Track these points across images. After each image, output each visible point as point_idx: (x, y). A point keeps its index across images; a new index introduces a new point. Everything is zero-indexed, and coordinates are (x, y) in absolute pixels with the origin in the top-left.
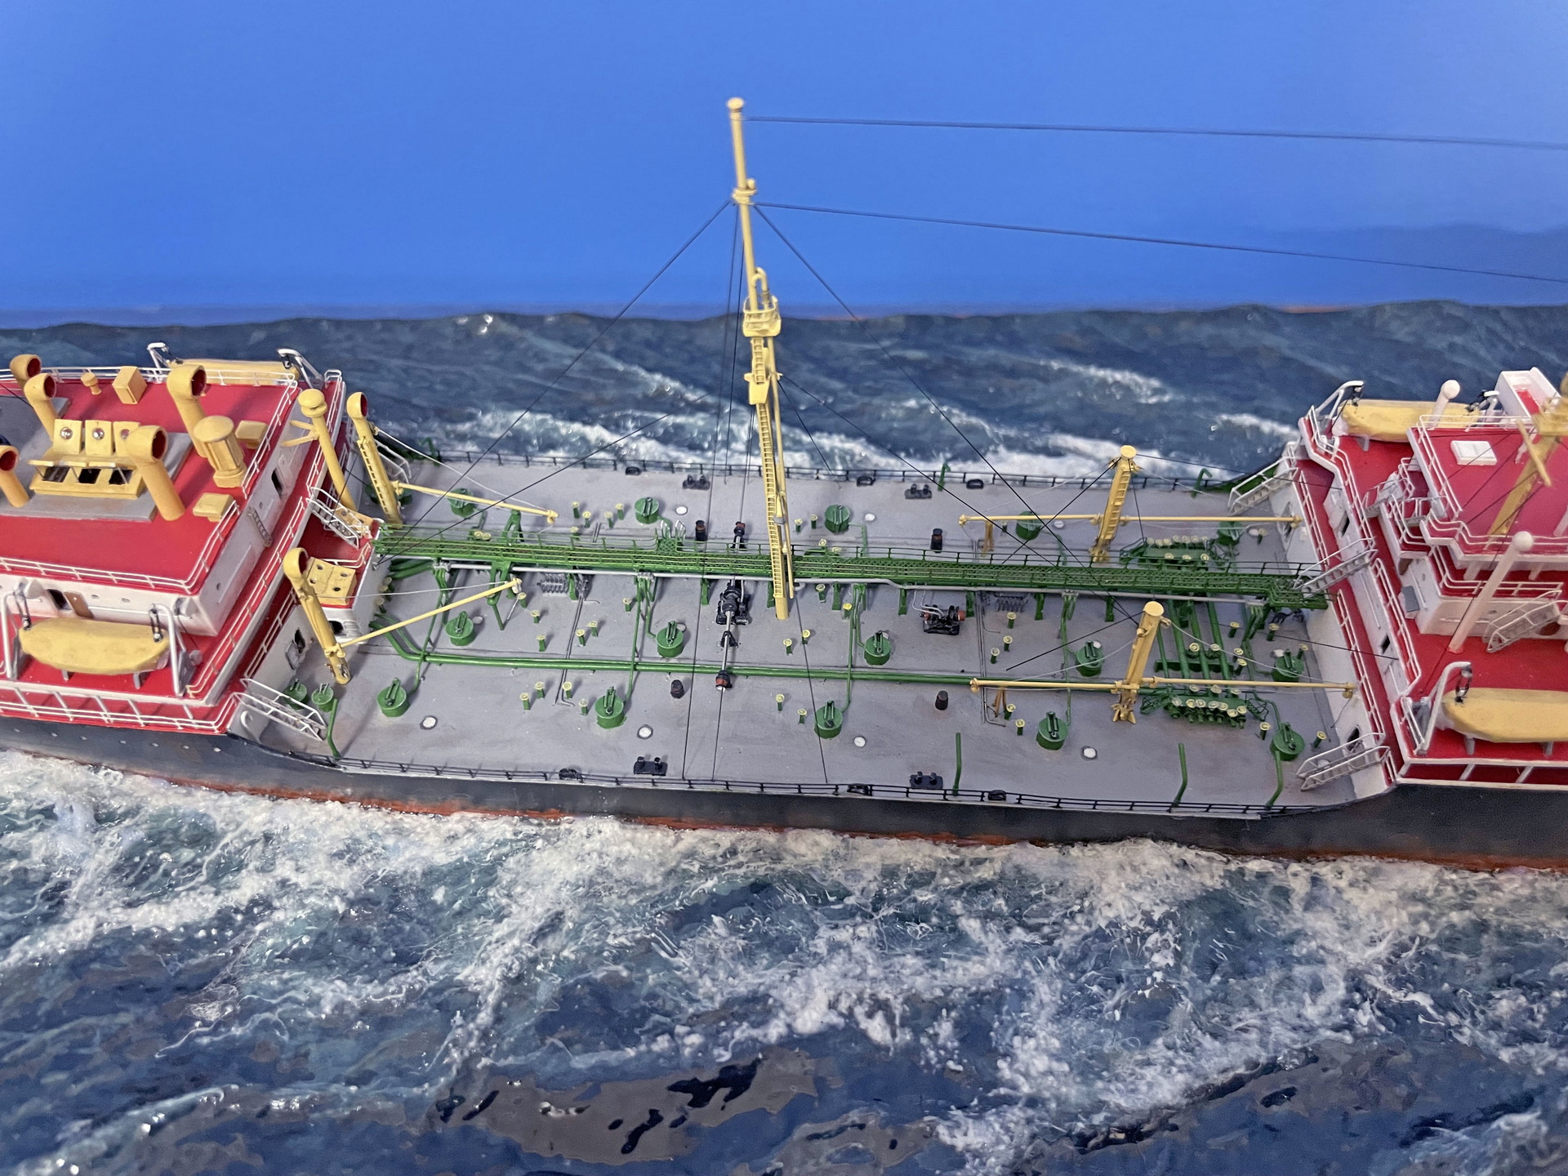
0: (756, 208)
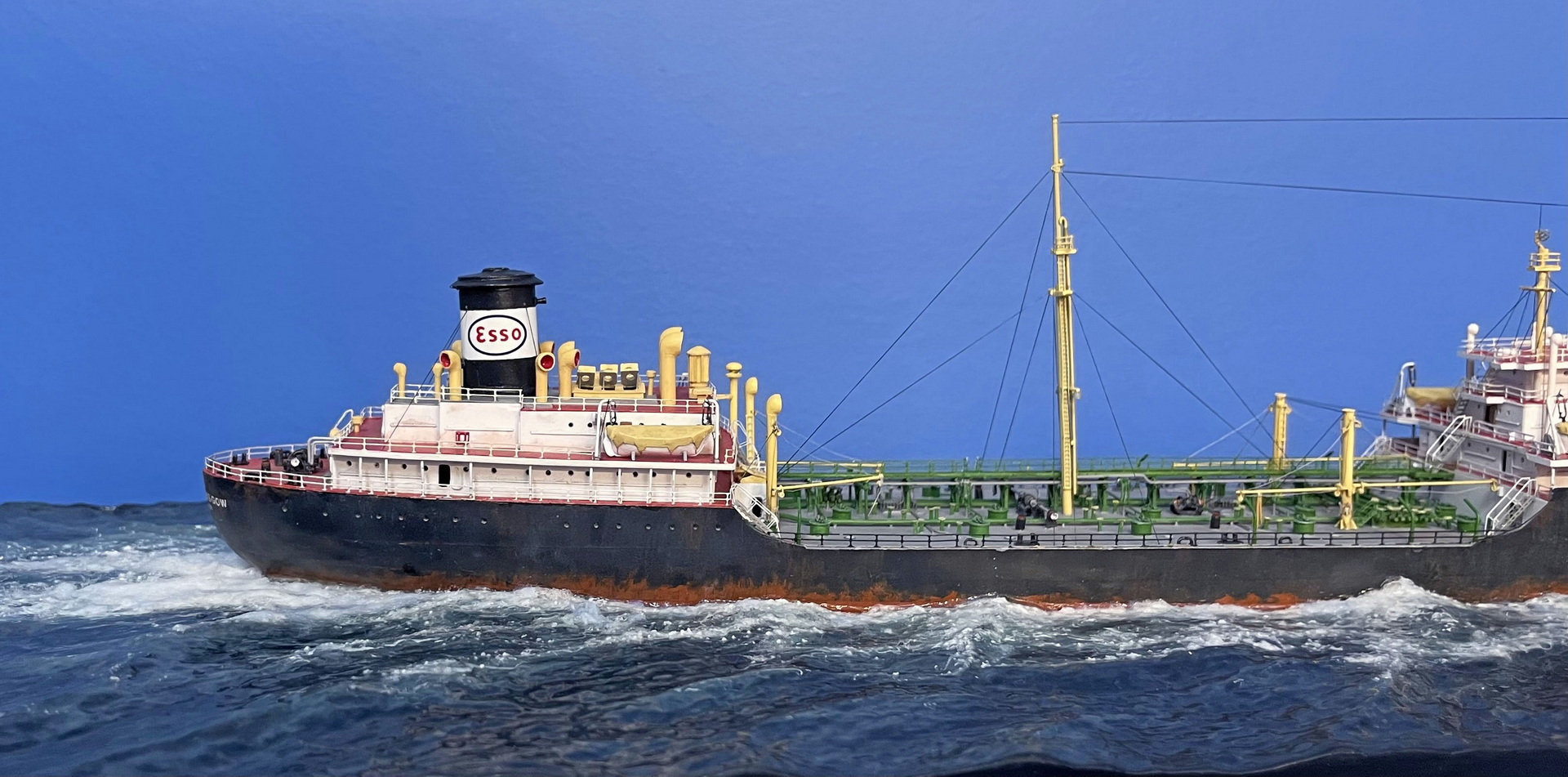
0: (1062, 174)
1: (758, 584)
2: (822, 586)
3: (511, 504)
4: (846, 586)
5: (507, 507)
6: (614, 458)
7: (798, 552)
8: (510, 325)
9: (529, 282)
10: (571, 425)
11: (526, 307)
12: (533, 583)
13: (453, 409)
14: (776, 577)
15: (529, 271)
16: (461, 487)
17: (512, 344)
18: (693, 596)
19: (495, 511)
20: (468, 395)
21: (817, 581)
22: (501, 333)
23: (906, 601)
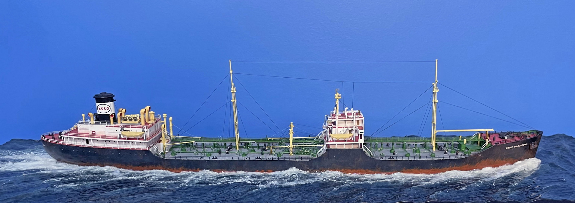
0: (232, 74)
1: (156, 166)
2: (170, 167)
3: (100, 148)
4: (175, 167)
5: (100, 149)
6: (123, 139)
7: (164, 160)
8: (106, 107)
9: (112, 96)
10: (116, 130)
11: (110, 102)
12: (108, 165)
13: (91, 126)
14: (160, 165)
15: (112, 93)
16: (91, 144)
17: (107, 111)
18: (143, 168)
19: (97, 150)
20: (95, 123)
21: (169, 166)
22: (104, 108)
23: (188, 170)
